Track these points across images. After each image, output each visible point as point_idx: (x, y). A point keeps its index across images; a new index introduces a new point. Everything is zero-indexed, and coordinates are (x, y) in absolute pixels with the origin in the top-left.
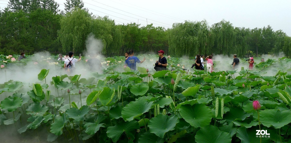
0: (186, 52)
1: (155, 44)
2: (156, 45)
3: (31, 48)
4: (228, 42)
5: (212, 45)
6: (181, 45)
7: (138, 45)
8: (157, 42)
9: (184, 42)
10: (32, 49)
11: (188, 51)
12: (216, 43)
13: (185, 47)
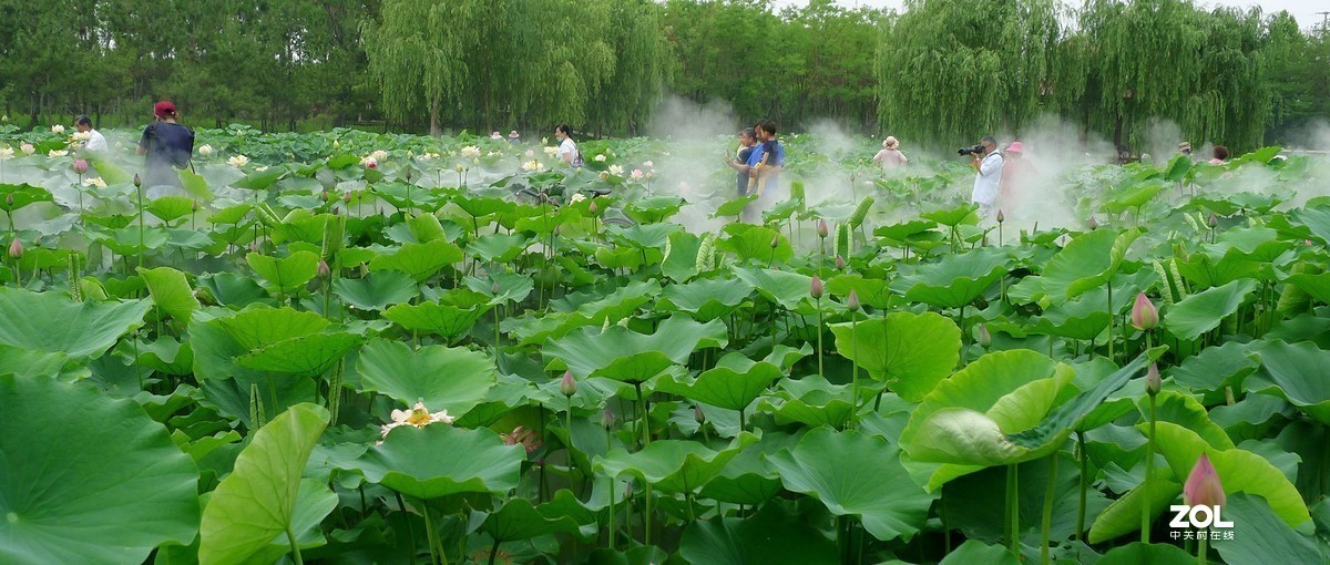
0: (942, 125)
1: (841, 89)
2: (845, 90)
3: (259, 98)
4: (1159, 79)
5: (1074, 92)
6: (915, 90)
7: (754, 91)
8: (853, 78)
9: (935, 77)
10: (263, 103)
11: (949, 120)
12: (1093, 83)
13: (938, 102)
